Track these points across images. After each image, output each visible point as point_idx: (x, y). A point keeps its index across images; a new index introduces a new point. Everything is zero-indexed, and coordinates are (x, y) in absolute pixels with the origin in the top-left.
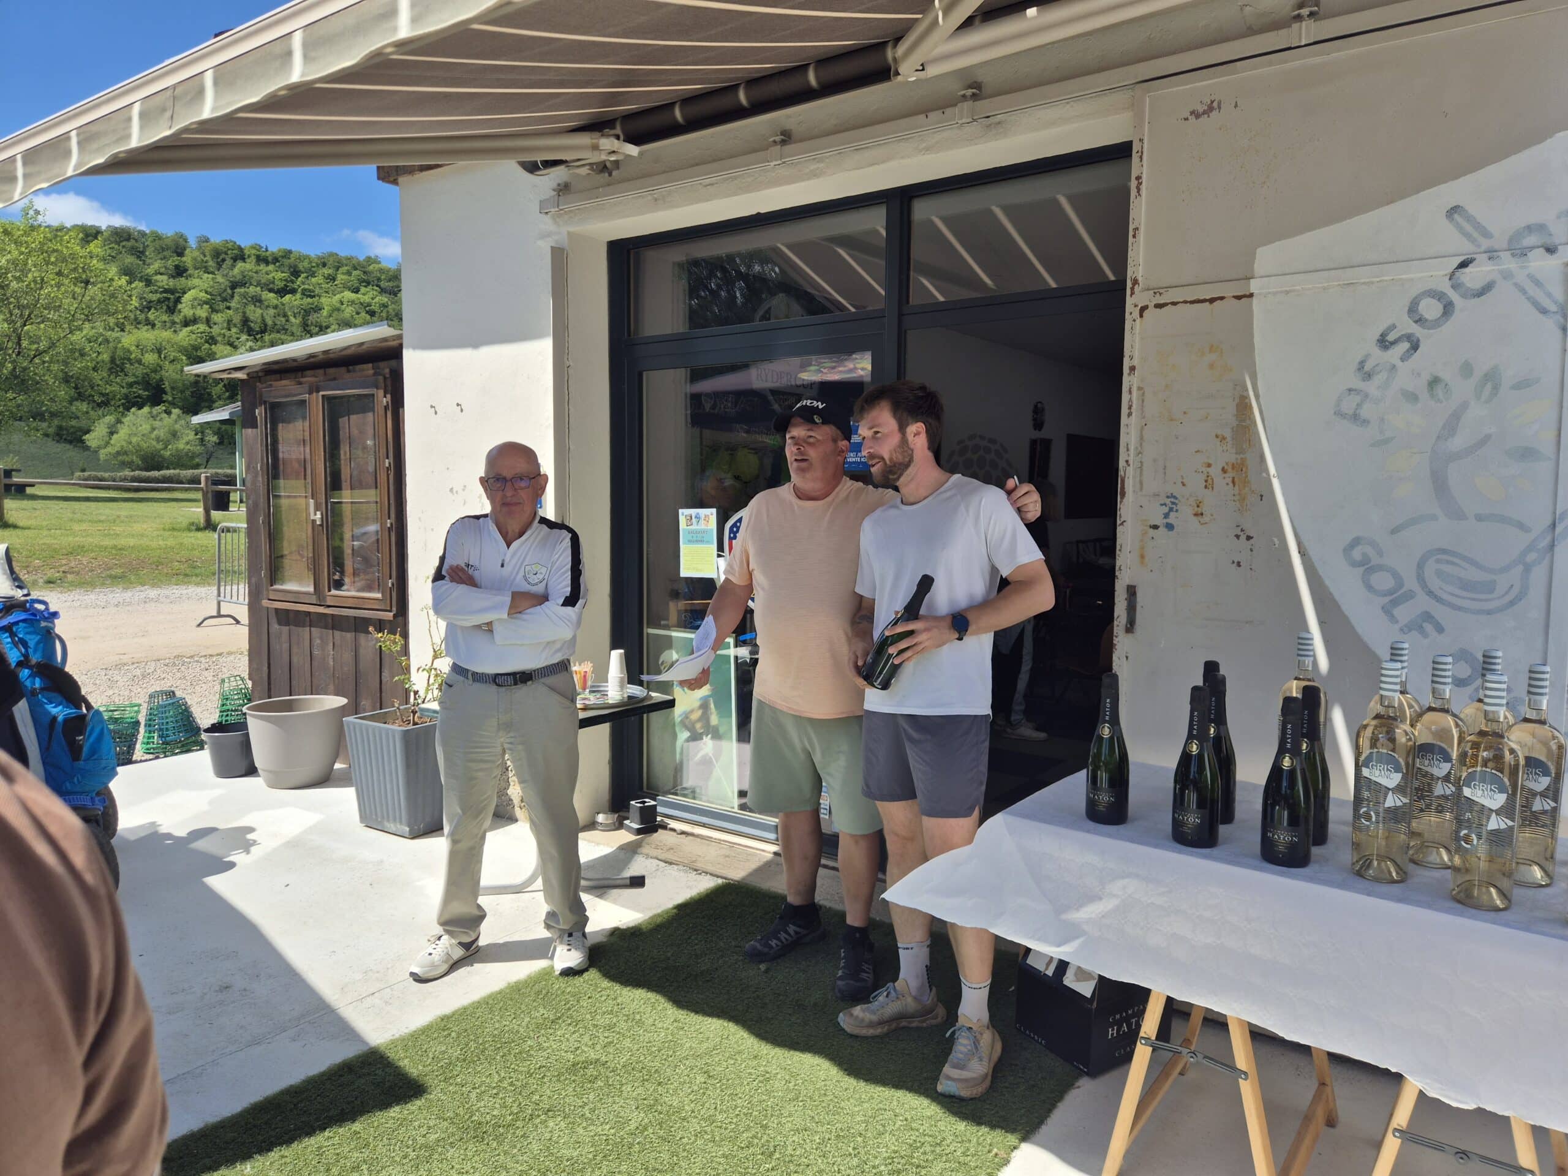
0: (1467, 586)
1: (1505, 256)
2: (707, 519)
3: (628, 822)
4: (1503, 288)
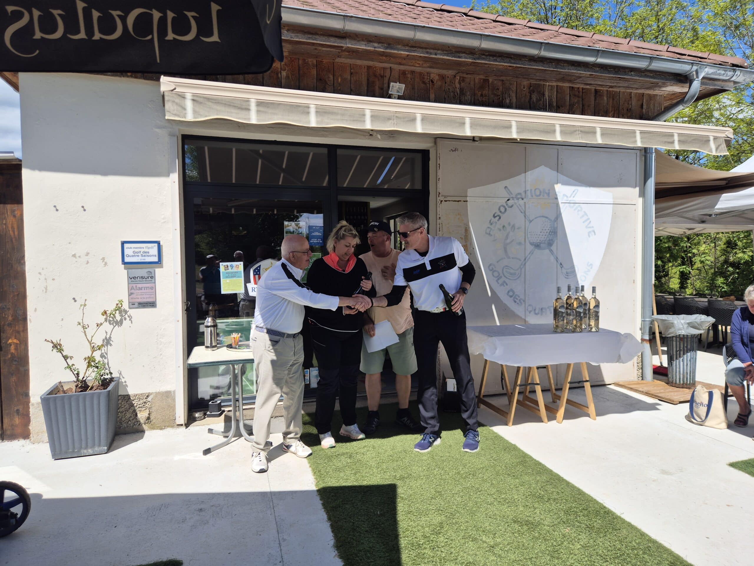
0: (511, 274)
1: (515, 199)
2: (237, 266)
3: (208, 413)
4: (515, 206)
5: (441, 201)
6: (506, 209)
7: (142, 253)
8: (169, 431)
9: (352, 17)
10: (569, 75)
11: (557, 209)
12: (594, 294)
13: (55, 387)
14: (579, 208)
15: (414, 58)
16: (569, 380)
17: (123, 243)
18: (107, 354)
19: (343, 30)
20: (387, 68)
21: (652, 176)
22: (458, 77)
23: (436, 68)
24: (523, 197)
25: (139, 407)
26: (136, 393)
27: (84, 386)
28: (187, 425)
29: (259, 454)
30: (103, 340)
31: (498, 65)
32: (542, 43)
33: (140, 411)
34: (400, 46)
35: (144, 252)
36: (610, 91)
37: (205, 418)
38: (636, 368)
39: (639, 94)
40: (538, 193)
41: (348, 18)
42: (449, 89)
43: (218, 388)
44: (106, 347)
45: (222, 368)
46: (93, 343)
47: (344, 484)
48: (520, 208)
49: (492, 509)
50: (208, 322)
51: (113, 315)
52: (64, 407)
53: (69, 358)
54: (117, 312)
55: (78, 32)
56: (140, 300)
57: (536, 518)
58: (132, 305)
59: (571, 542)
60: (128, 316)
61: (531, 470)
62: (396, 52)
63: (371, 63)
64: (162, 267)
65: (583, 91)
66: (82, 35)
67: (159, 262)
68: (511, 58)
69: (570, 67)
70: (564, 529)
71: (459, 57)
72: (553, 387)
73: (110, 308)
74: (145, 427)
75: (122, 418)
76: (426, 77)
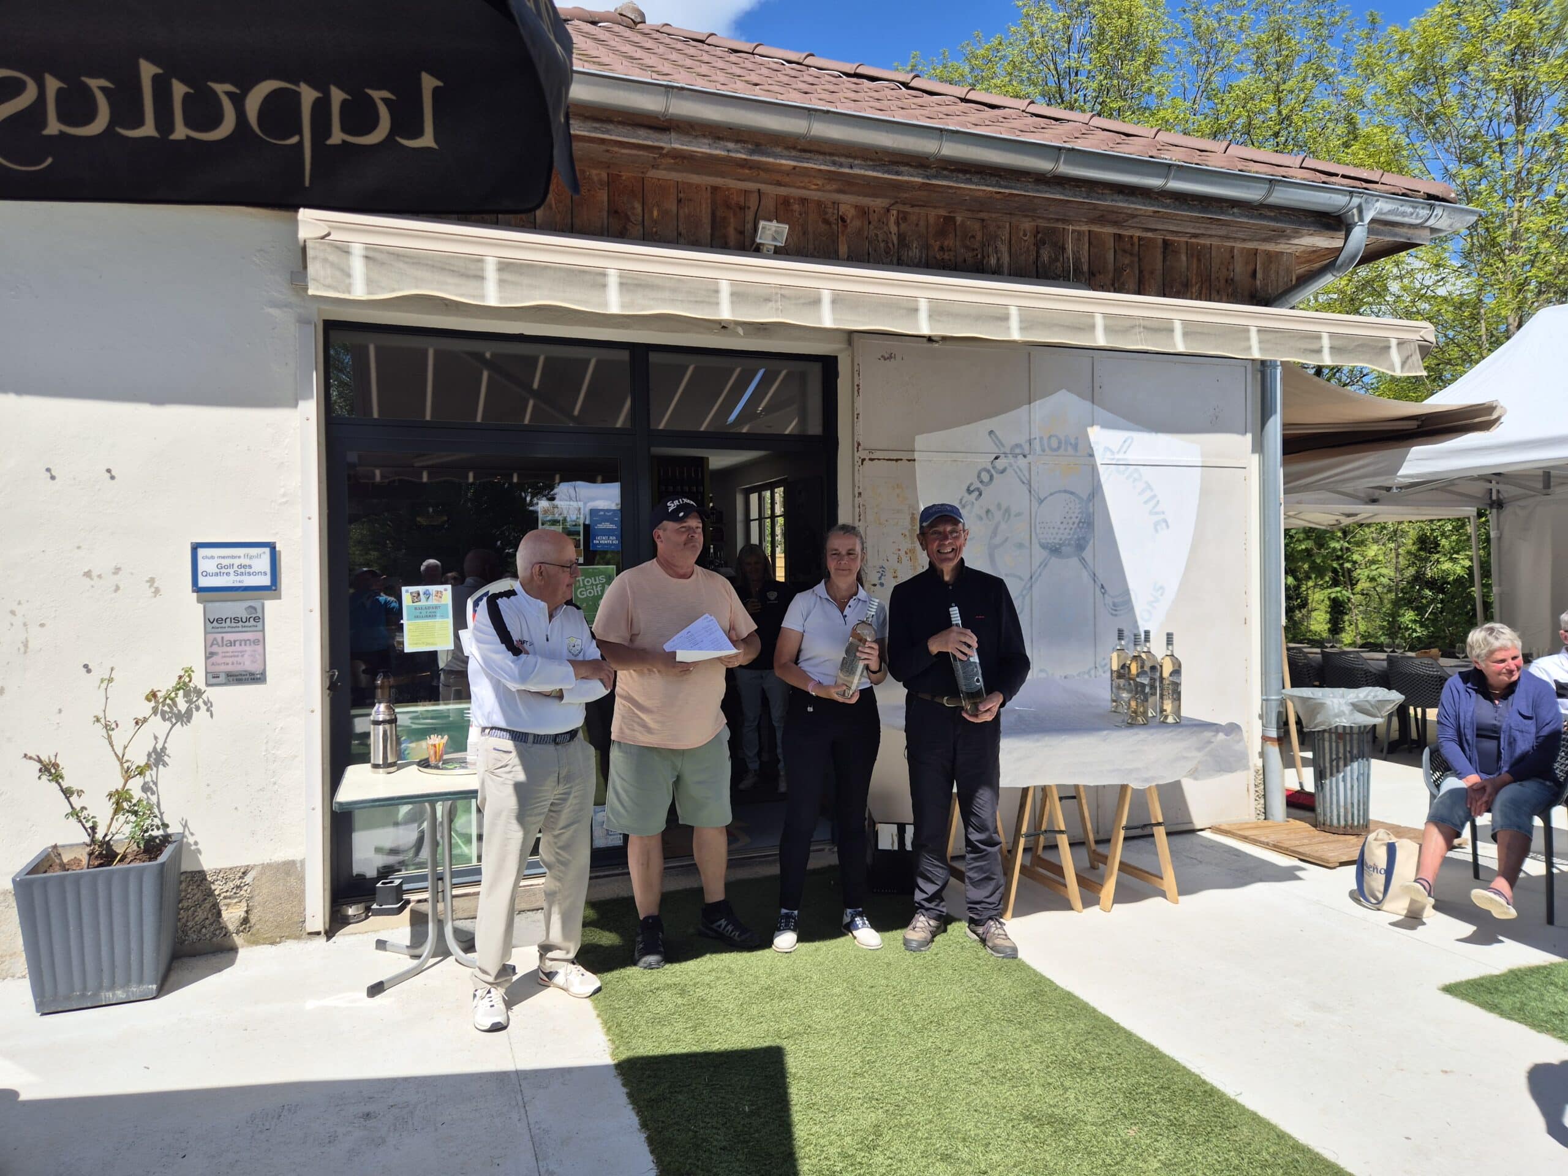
1: (1010, 456)
2: (439, 594)
3: (375, 906)
4: (1009, 471)
5: (863, 460)
6: (991, 477)
7: (235, 568)
8: (290, 947)
9: (682, 89)
10: (1113, 212)
11: (1093, 476)
12: (1170, 647)
13: (43, 856)
14: (1136, 475)
15: (806, 172)
16: (1124, 823)
17: (195, 547)
18: (156, 786)
19: (664, 115)
20: (751, 192)
21: (1275, 412)
22: (895, 212)
23: (851, 193)
24: (1026, 452)
25: (225, 898)
26: (219, 867)
27: (105, 854)
28: (330, 933)
29: (489, 992)
30: (149, 755)
31: (974, 189)
32: (1060, 149)
33: (228, 905)
34: (778, 150)
35: (241, 566)
36: (1192, 243)
37: (367, 917)
38: (1253, 795)
39: (1249, 250)
40: (1054, 443)
41: (675, 90)
42: (877, 235)
43: (394, 851)
44: (155, 769)
45: (404, 809)
46: (127, 761)
47: (672, 1051)
48: (1019, 473)
49: (979, 1094)
50: (378, 713)
51: (172, 699)
52: (64, 900)
53: (76, 794)
54: (181, 693)
55: (140, 123)
56: (230, 668)
57: (1069, 1109)
58: (214, 678)
59: (1141, 1155)
60: (205, 703)
61: (1054, 1009)
62: (771, 160)
63: (718, 181)
64: (280, 598)
65: (1141, 243)
66: (148, 129)
67: (273, 588)
68: (1000, 176)
69: (1115, 197)
70: (1126, 1131)
71: (897, 173)
72: (1091, 837)
73: (165, 684)
74: (238, 940)
75: (187, 921)
76: (830, 211)
